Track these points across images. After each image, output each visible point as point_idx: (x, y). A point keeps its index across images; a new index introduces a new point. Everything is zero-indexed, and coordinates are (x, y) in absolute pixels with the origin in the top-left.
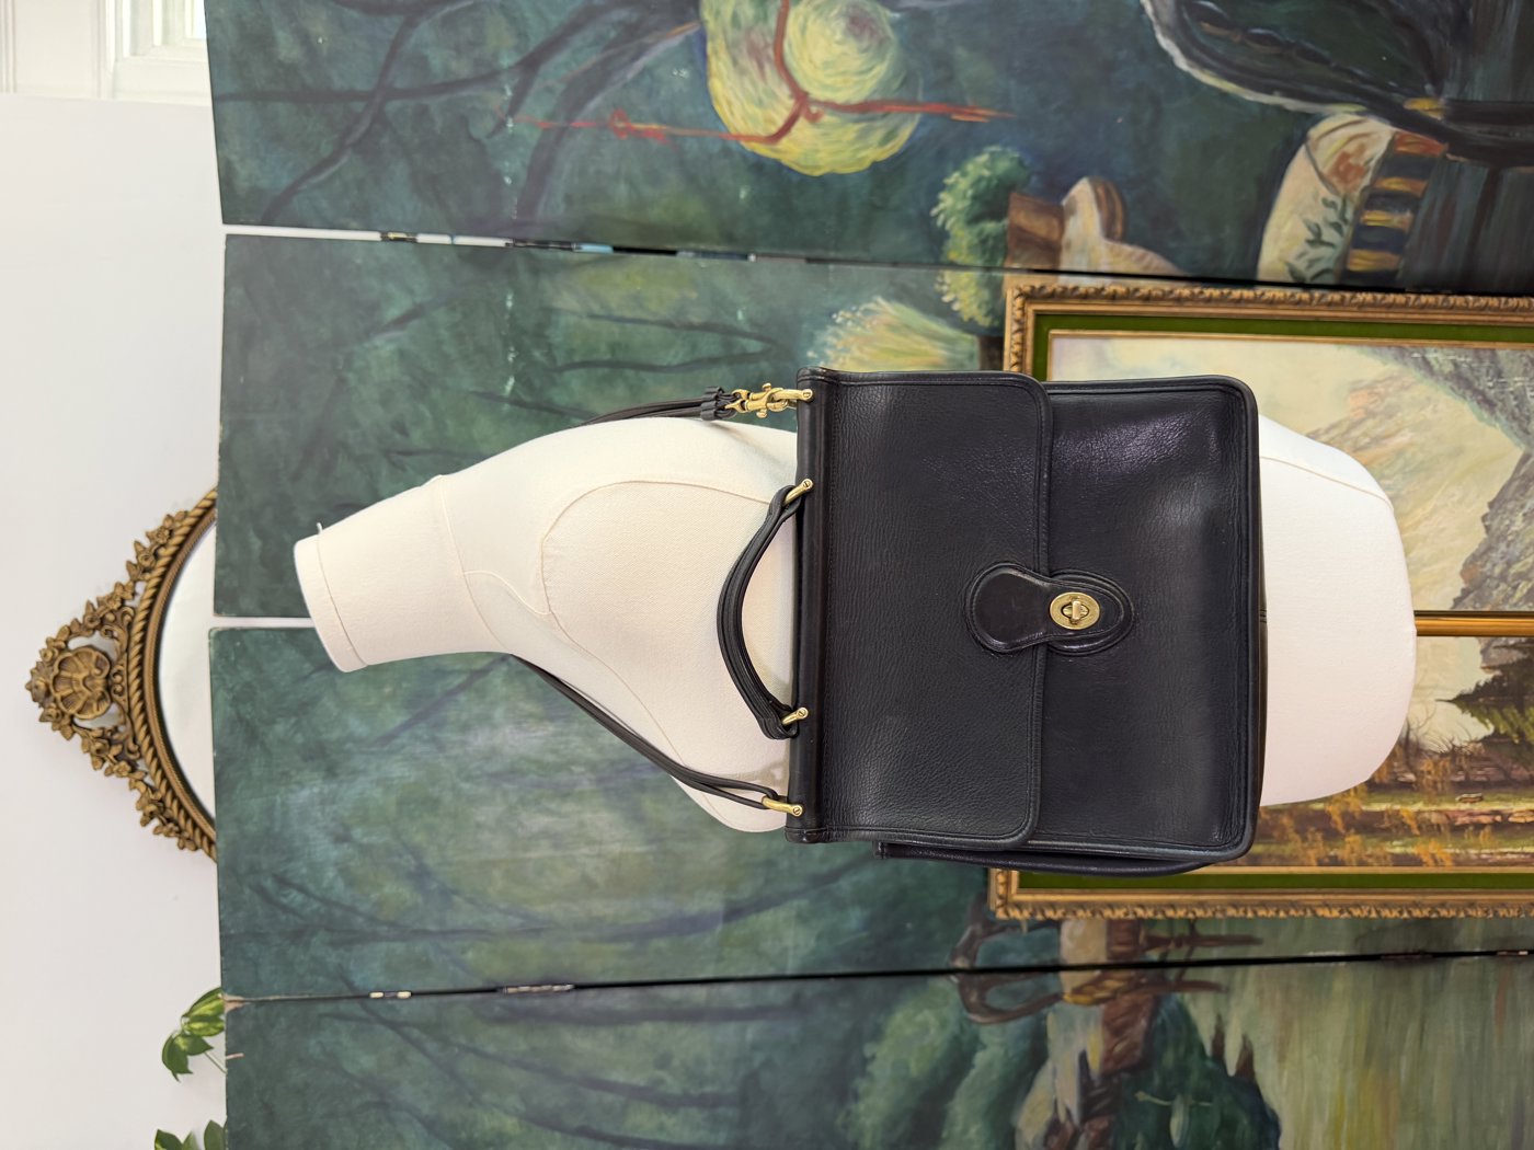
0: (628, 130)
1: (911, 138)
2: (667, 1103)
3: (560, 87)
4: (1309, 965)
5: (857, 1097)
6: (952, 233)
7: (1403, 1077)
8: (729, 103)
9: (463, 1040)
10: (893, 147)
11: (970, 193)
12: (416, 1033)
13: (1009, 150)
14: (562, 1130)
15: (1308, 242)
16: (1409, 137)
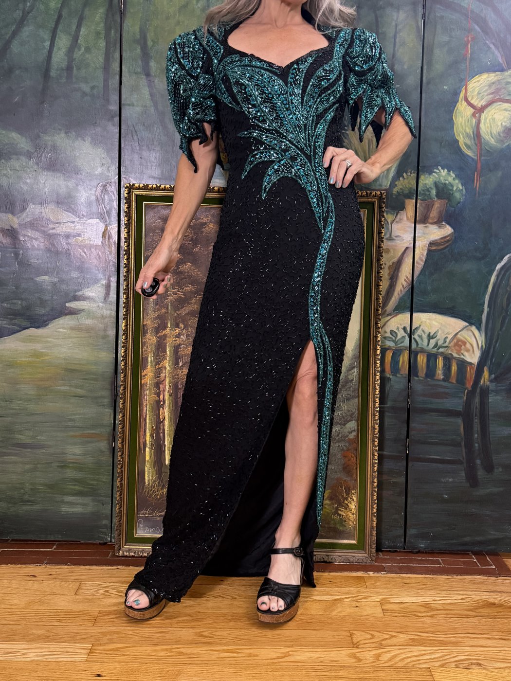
0: (468, 42)
1: (468, 155)
3: (483, 15)
5: (66, 133)
6: (431, 176)
8: (478, 81)
10: (464, 148)
11: (447, 182)
13: (464, 197)
14: (61, 7)
15: (430, 333)
16: (474, 371)
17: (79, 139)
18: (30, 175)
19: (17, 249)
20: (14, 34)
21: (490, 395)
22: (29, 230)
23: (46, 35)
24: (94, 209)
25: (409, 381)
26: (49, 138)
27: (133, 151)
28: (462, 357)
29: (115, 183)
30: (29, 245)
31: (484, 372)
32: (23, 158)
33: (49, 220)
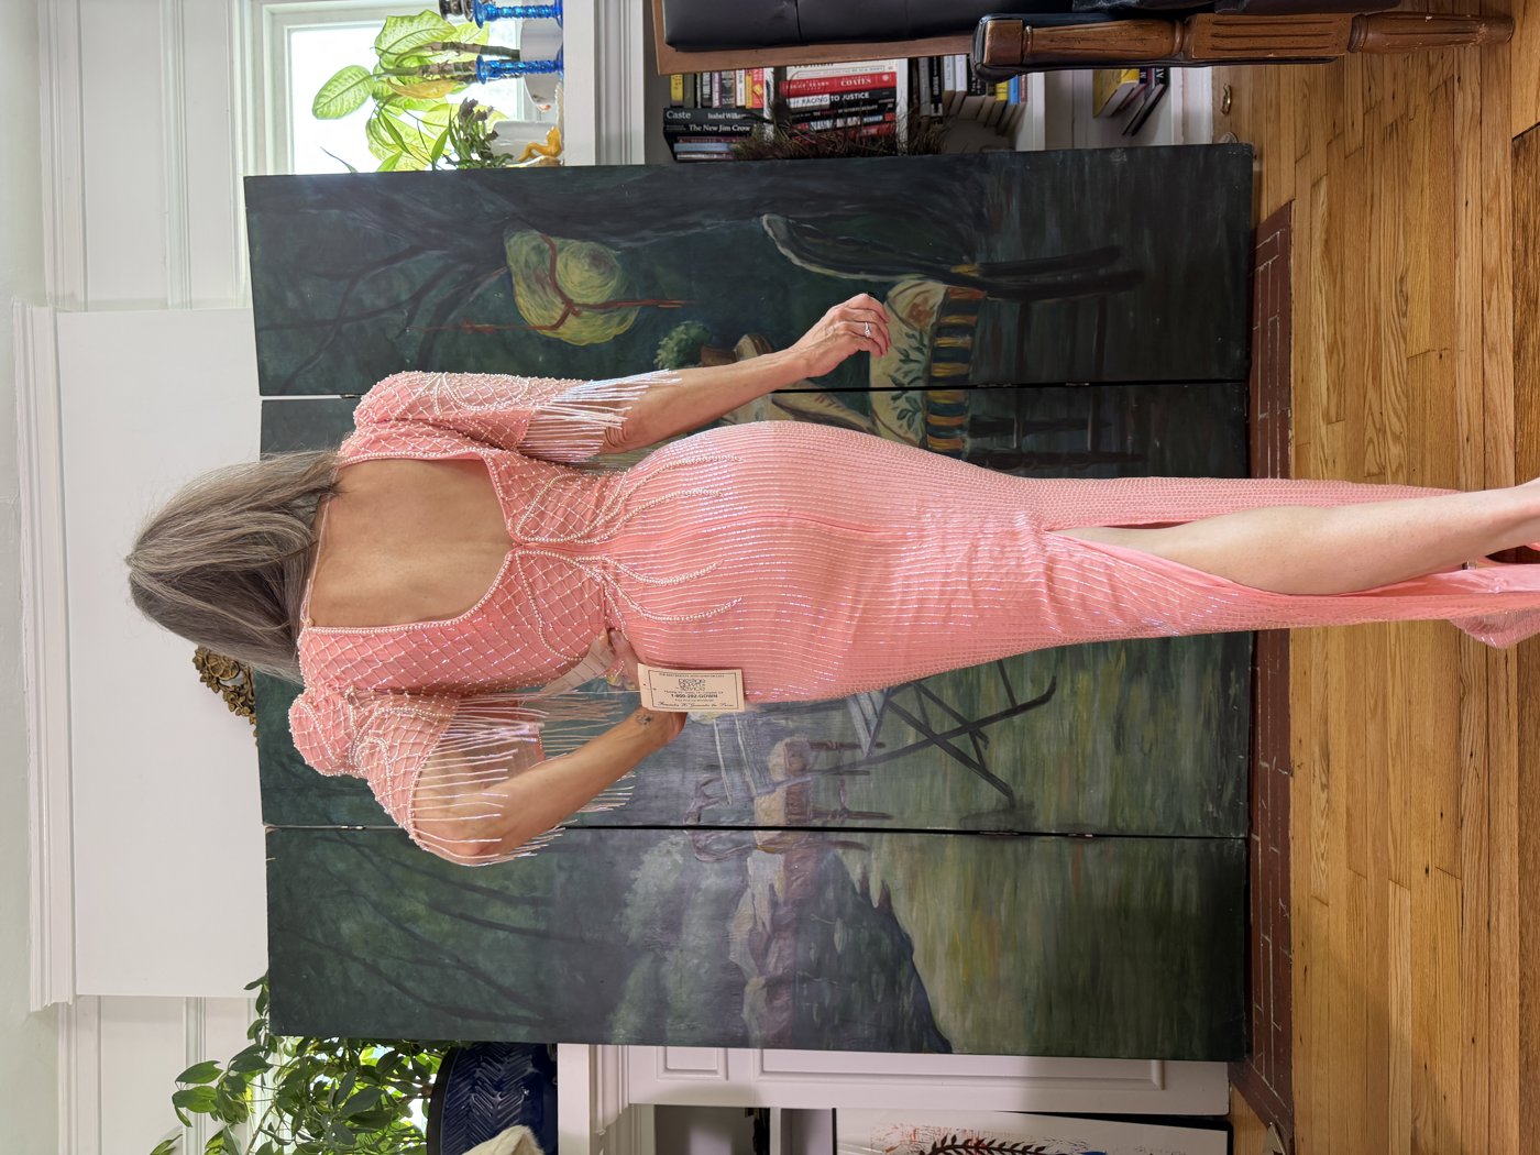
0: (472, 328)
1: (636, 320)
2: (511, 901)
3: (434, 308)
4: (926, 835)
5: (626, 905)
7: (1003, 918)
8: (528, 310)
9: (393, 857)
10: (625, 327)
11: (675, 349)
12: (367, 851)
13: (697, 322)
14: (450, 915)
15: (901, 361)
16: (958, 289)
17: (634, 886)
18: (688, 959)
19: (794, 981)
20: (489, 981)
21: (996, 261)
22: (768, 960)
23: (489, 936)
24: (732, 864)
25: (974, 387)
26: (634, 930)
27: (645, 809)
28: (936, 308)
29: (693, 835)
30: (788, 962)
31: (959, 273)
32: (666, 968)
33: (751, 931)
